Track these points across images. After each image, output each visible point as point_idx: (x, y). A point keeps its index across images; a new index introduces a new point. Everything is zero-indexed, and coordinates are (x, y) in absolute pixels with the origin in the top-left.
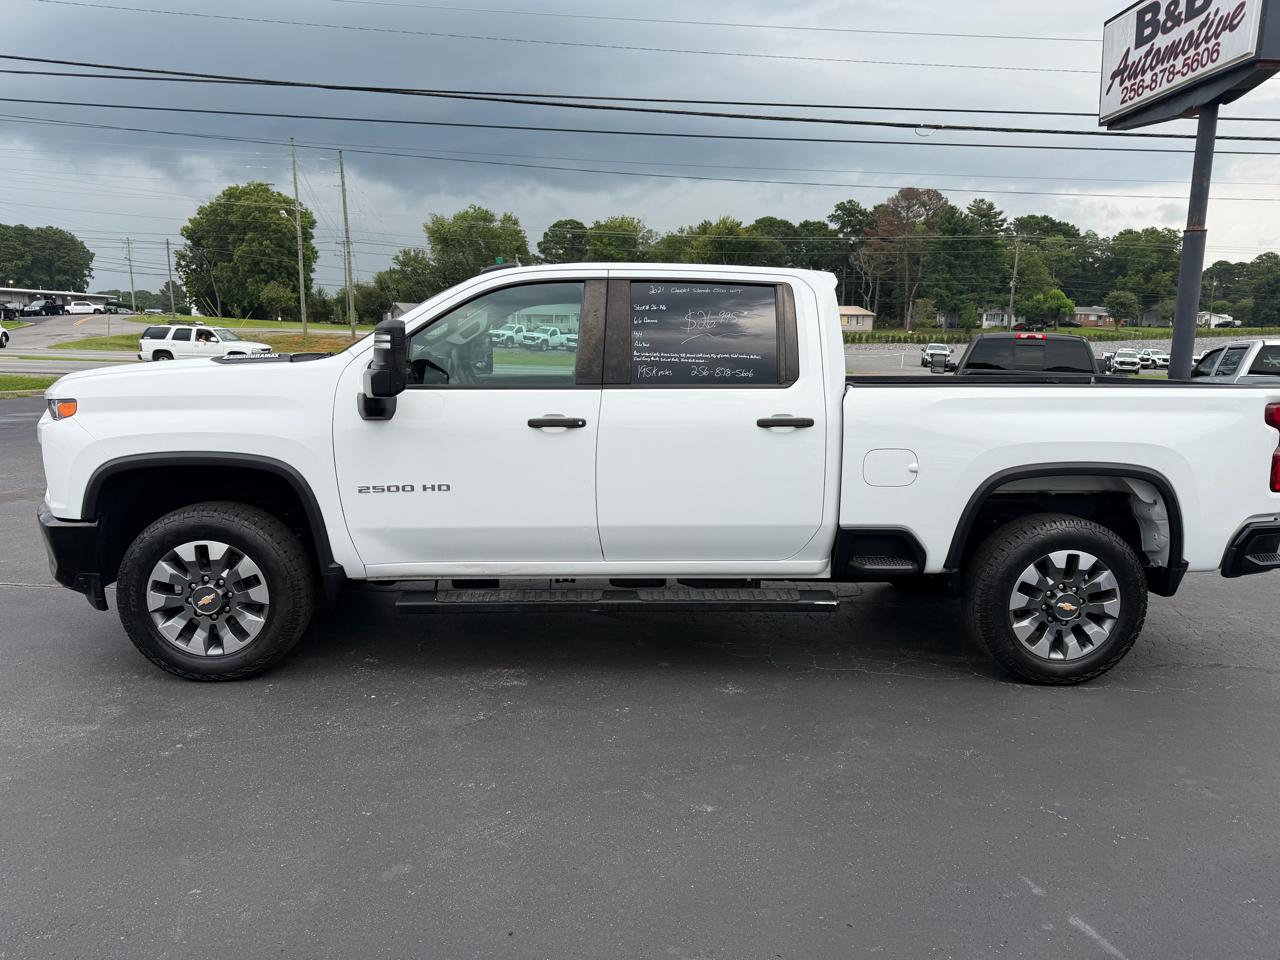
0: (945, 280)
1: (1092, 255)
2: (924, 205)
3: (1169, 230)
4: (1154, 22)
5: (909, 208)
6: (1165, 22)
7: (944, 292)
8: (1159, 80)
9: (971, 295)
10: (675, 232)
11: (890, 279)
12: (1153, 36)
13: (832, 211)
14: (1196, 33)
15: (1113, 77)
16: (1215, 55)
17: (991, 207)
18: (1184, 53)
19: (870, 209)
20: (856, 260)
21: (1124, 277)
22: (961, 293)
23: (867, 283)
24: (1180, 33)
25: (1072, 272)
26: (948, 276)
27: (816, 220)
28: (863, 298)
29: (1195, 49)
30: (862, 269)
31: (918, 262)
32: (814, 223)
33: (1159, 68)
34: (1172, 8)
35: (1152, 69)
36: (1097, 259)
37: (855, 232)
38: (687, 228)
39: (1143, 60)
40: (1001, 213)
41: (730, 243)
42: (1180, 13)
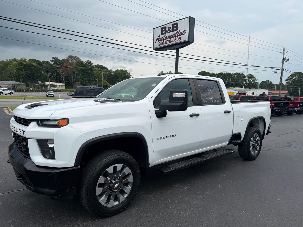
0: (82, 77)
1: (111, 74)
2: (75, 60)
3: (125, 70)
4: (165, 30)
5: (71, 60)
6: (168, 31)
7: (82, 81)
8: (167, 42)
9: (88, 82)
10: (5, 60)
11: (68, 76)
12: (165, 33)
13: (51, 59)
14: (175, 34)
15: (156, 40)
16: (180, 39)
17: (91, 62)
18: (173, 38)
19: (61, 59)
20: (59, 71)
21: (118, 79)
22: (86, 81)
23: (62, 77)
24: (172, 33)
25: (108, 77)
26: (83, 77)
27: (47, 61)
28: (62, 81)
29: (175, 37)
30: (61, 74)
31: (74, 73)
32: (46, 62)
33: (167, 40)
34: (169, 28)
35: (166, 40)
36: (112, 75)
37: (58, 65)
38: (9, 59)
39: (163, 38)
40: (93, 63)
41: (25, 65)
42: (171, 30)
